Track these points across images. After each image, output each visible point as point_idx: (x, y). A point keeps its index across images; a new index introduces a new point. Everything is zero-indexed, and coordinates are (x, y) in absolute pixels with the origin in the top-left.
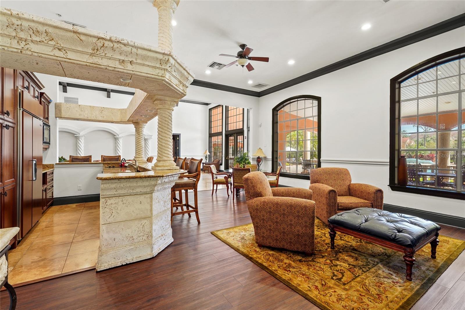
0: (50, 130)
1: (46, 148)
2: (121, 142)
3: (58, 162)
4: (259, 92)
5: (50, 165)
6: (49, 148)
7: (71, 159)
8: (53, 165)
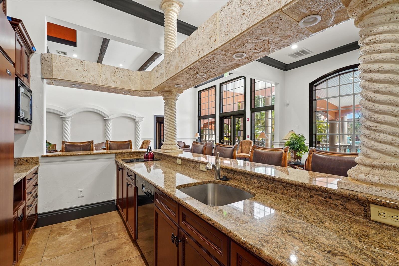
0: (31, 100)
1: (25, 130)
2: (111, 124)
3: (45, 154)
4: (287, 64)
5: (32, 158)
6: (30, 129)
7: (64, 146)
8: (37, 158)
